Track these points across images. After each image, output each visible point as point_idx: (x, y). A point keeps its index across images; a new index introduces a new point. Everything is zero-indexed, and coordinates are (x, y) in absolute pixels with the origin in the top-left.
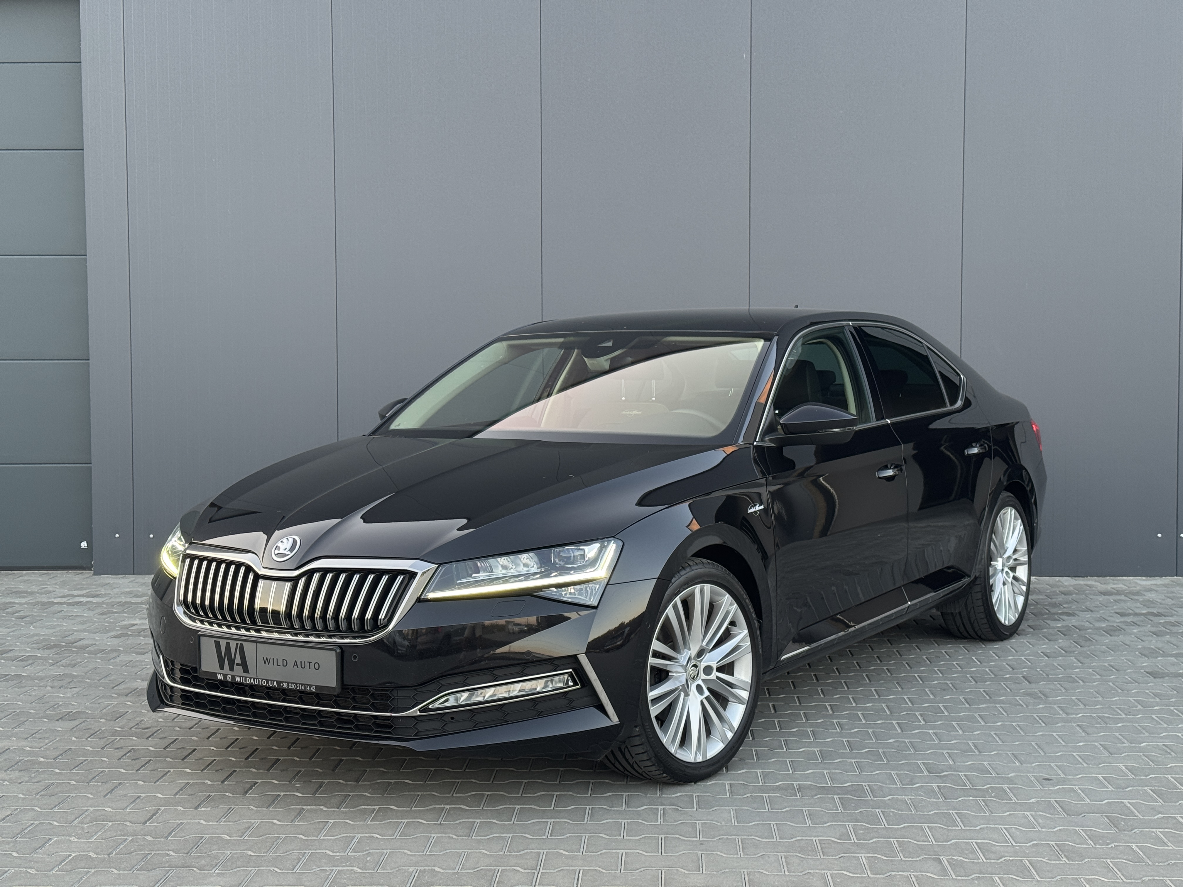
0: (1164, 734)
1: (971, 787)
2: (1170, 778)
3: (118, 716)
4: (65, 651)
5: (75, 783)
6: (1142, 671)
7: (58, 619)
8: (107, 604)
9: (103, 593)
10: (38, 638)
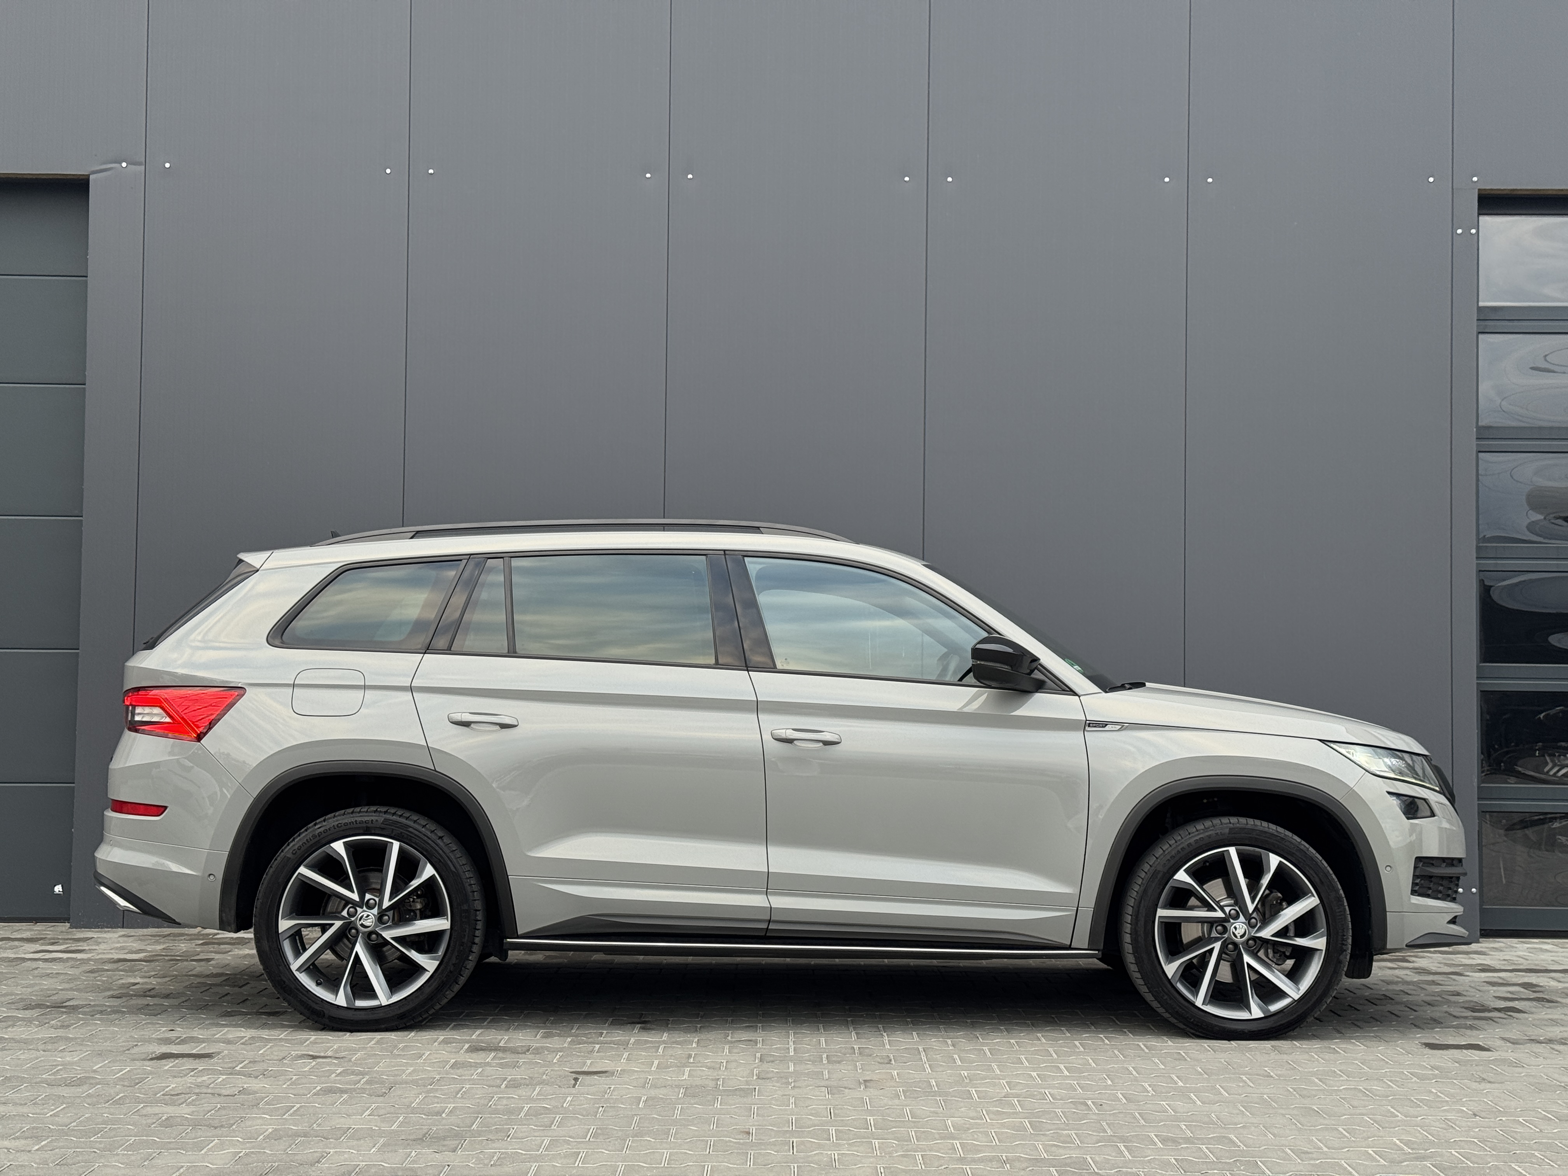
0: (1445, 1108)
1: (1215, 1160)
2: (1453, 1153)
3: (137, 1081)
4: (53, 1012)
5: (98, 1152)
6: (1417, 1042)
7: (35, 977)
8: (95, 961)
9: (87, 948)
10: (13, 997)
